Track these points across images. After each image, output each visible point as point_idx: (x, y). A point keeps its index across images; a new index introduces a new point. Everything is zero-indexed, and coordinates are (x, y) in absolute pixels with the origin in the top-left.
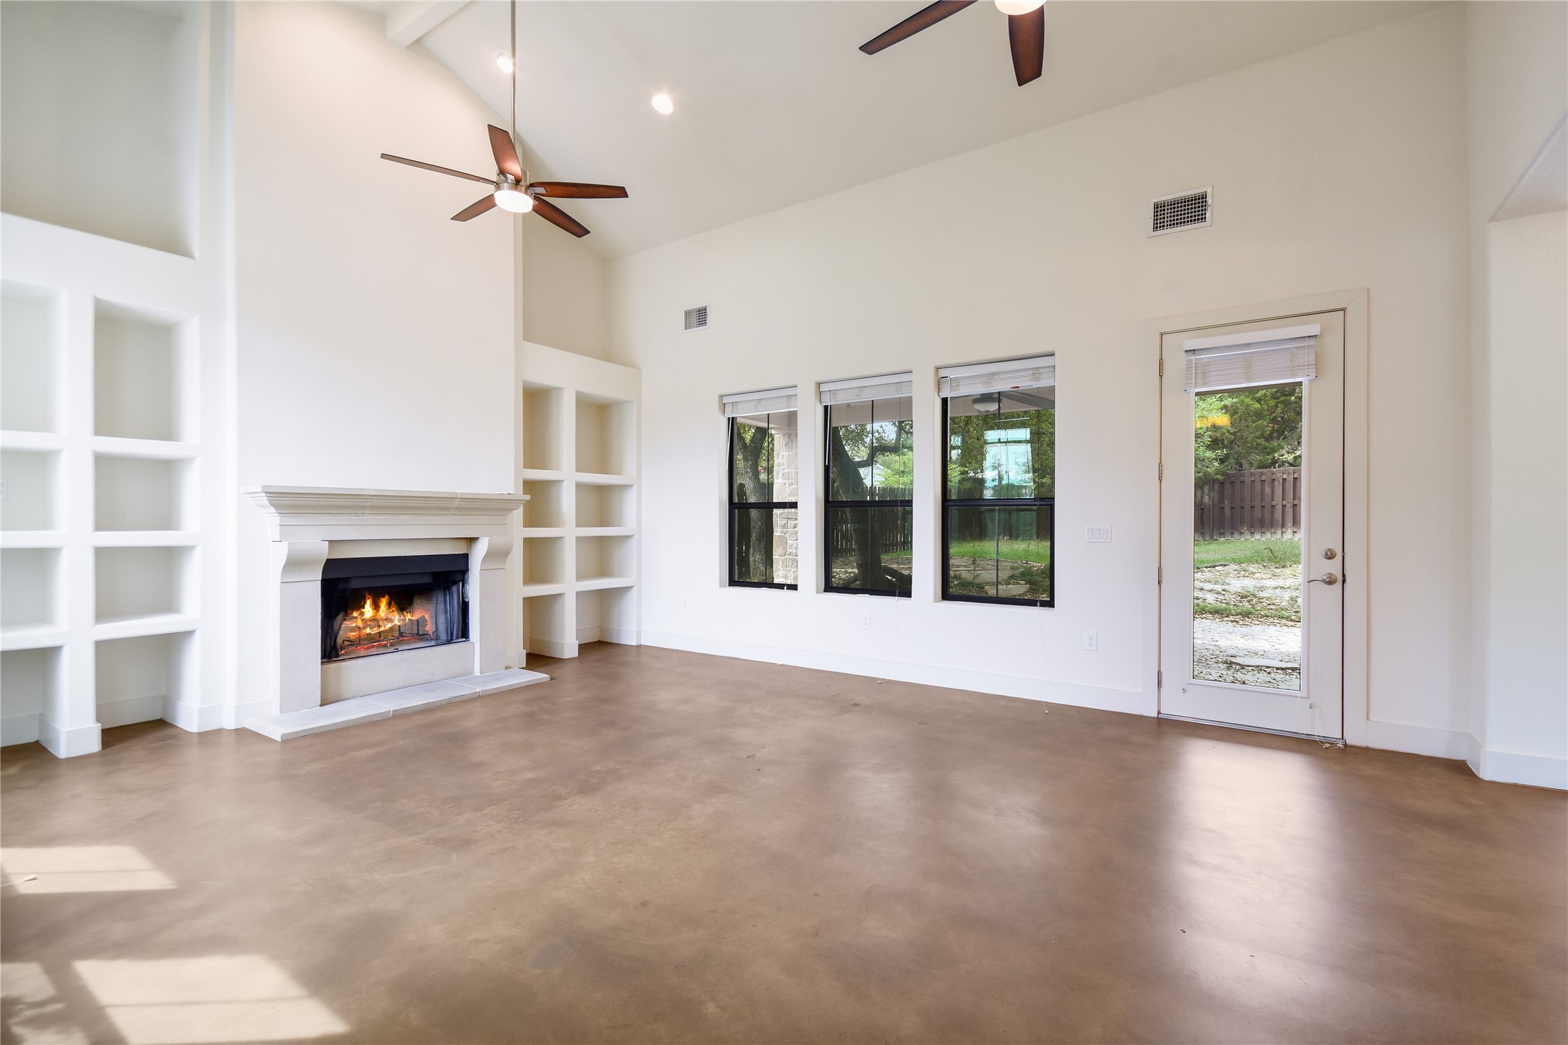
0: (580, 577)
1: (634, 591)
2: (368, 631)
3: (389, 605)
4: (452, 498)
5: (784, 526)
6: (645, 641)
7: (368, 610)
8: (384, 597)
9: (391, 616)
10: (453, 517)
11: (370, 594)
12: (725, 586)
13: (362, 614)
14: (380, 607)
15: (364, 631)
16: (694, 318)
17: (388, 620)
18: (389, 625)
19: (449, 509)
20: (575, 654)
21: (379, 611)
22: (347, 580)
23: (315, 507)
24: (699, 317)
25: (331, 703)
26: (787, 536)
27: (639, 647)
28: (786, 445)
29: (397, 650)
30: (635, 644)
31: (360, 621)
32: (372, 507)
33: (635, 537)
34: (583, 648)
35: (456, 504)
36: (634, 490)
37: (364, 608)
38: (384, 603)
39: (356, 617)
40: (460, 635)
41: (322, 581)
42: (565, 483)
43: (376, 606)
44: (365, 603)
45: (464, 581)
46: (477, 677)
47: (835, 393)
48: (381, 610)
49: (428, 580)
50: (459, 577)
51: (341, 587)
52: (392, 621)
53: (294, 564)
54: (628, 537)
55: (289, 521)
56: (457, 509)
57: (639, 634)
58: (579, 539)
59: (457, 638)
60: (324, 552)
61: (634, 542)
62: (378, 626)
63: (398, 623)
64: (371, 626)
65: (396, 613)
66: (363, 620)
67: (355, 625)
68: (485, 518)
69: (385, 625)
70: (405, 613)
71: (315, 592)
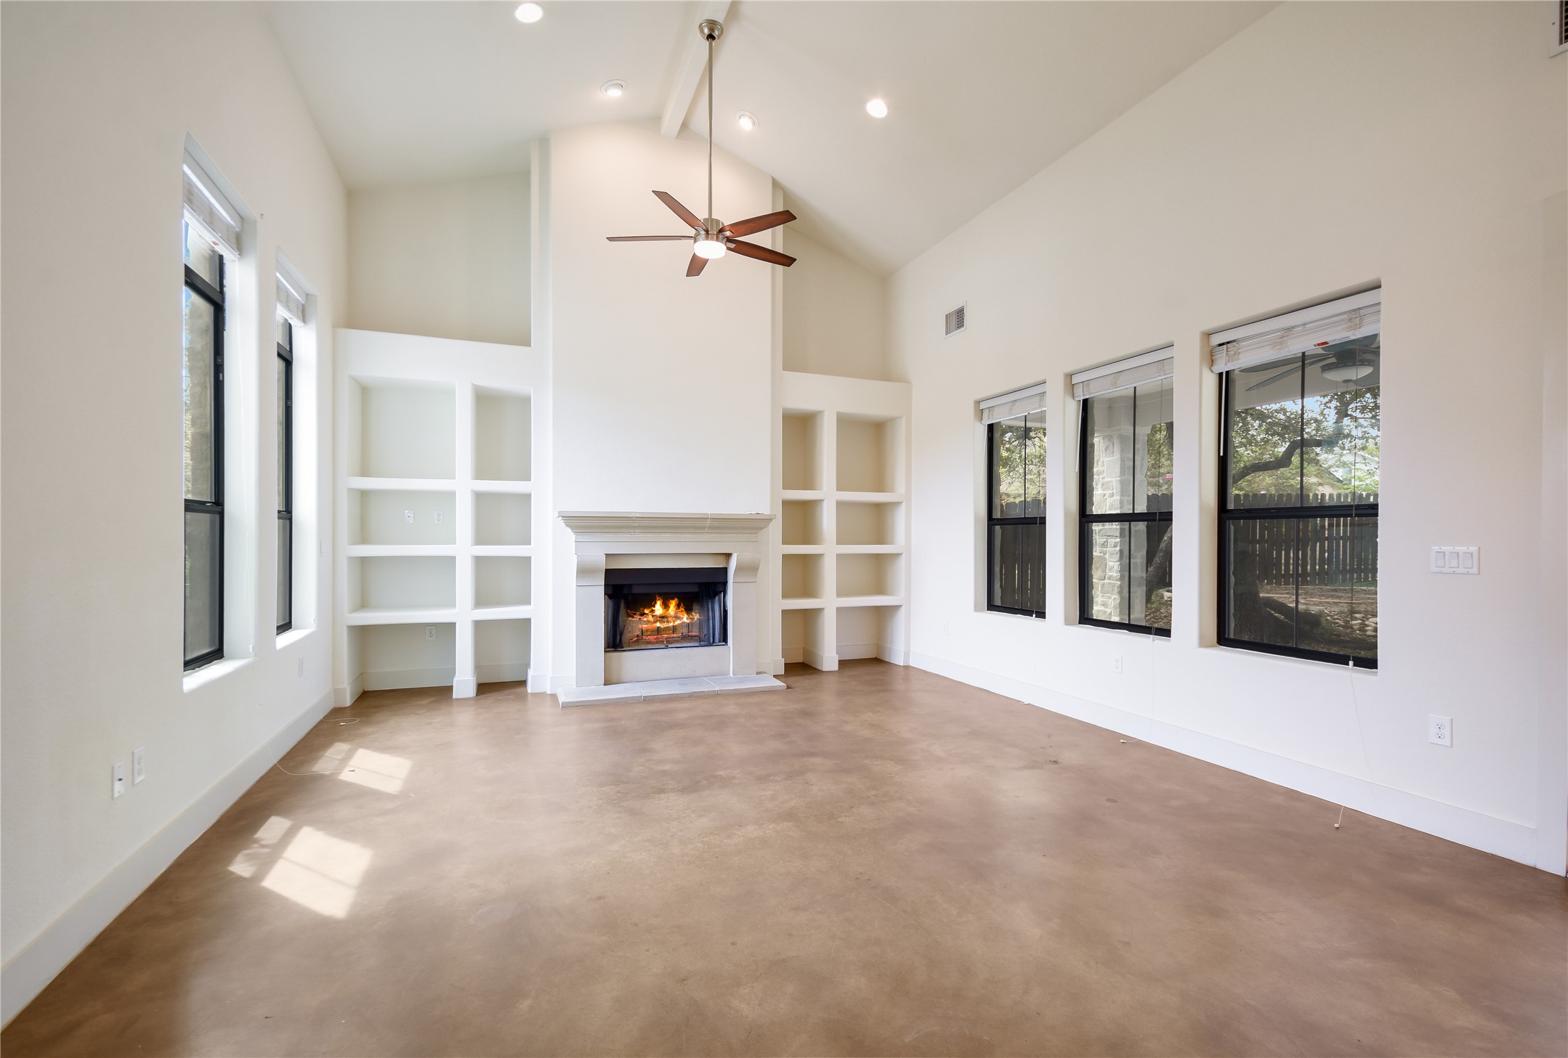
0: (840, 594)
1: (903, 610)
2: (657, 624)
3: (678, 606)
4: (704, 518)
5: (1104, 545)
6: (913, 663)
7: (659, 609)
8: (674, 599)
9: (680, 615)
10: (709, 535)
11: (660, 596)
12: (982, 611)
13: (653, 611)
14: (669, 607)
15: (655, 625)
16: (954, 321)
17: (677, 618)
18: (678, 622)
19: (704, 528)
20: (836, 667)
21: (668, 609)
22: (630, 586)
23: (598, 527)
24: (957, 319)
25: (614, 684)
26: (1107, 556)
27: (907, 668)
28: (1106, 449)
29: (667, 647)
30: (902, 664)
31: (650, 617)
32: (640, 527)
33: (904, 555)
34: (842, 663)
35: (708, 523)
36: (903, 508)
37: (654, 607)
38: (673, 604)
39: (647, 614)
40: (722, 639)
41: (605, 585)
42: (825, 502)
43: (666, 606)
44: (656, 603)
45: (725, 592)
46: (731, 678)
47: (1088, 385)
48: (670, 609)
49: (695, 589)
50: (721, 588)
51: (625, 591)
52: (680, 618)
53: (583, 571)
54: (898, 555)
55: (581, 538)
56: (710, 528)
57: (907, 654)
58: (839, 557)
59: (720, 642)
60: (602, 564)
61: (903, 560)
62: (668, 622)
63: (686, 621)
64: (661, 622)
65: (684, 613)
66: (653, 616)
67: (645, 619)
68: (734, 535)
69: (674, 622)
70: (693, 613)
71: (599, 593)
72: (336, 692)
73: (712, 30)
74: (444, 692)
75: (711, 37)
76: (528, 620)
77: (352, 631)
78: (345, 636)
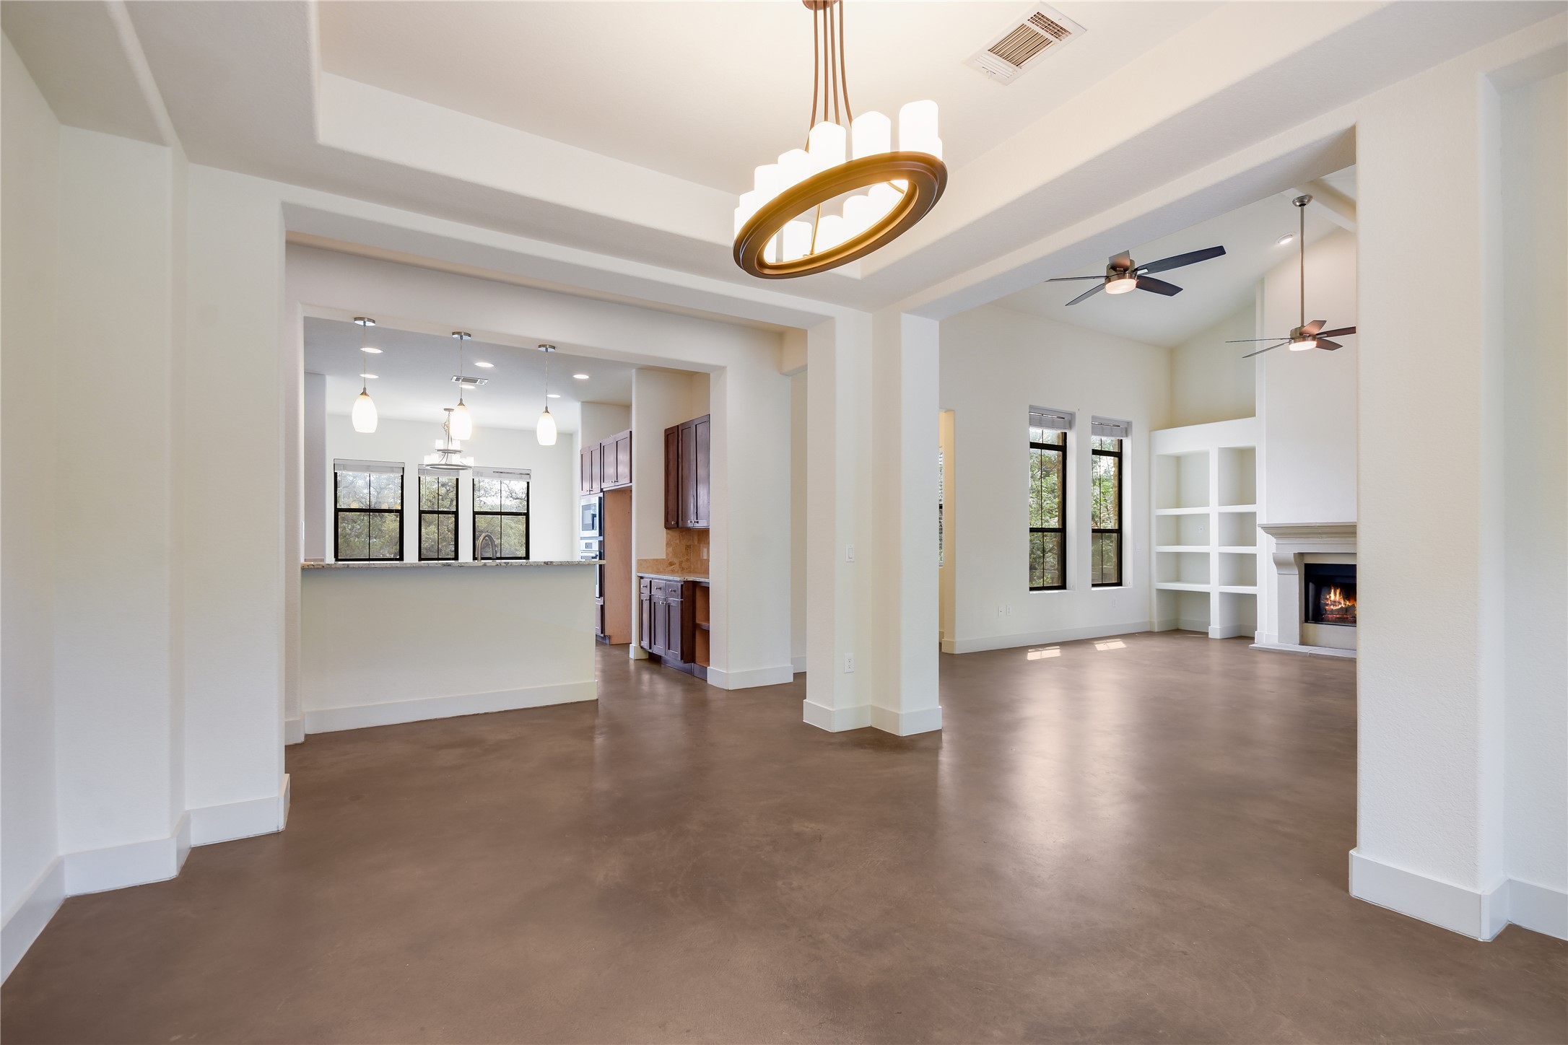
3: (1340, 594)
7: (1332, 596)
8: (1338, 588)
9: (1340, 600)
15: (1330, 607)
17: (1339, 603)
23: (1290, 534)
25: (1307, 644)
31: (1329, 601)
55: (1280, 541)
60: (1292, 560)
71: (1294, 581)
74: (1203, 634)
75: (1302, 205)
76: (1256, 595)
77: (1162, 592)
78: (1154, 594)
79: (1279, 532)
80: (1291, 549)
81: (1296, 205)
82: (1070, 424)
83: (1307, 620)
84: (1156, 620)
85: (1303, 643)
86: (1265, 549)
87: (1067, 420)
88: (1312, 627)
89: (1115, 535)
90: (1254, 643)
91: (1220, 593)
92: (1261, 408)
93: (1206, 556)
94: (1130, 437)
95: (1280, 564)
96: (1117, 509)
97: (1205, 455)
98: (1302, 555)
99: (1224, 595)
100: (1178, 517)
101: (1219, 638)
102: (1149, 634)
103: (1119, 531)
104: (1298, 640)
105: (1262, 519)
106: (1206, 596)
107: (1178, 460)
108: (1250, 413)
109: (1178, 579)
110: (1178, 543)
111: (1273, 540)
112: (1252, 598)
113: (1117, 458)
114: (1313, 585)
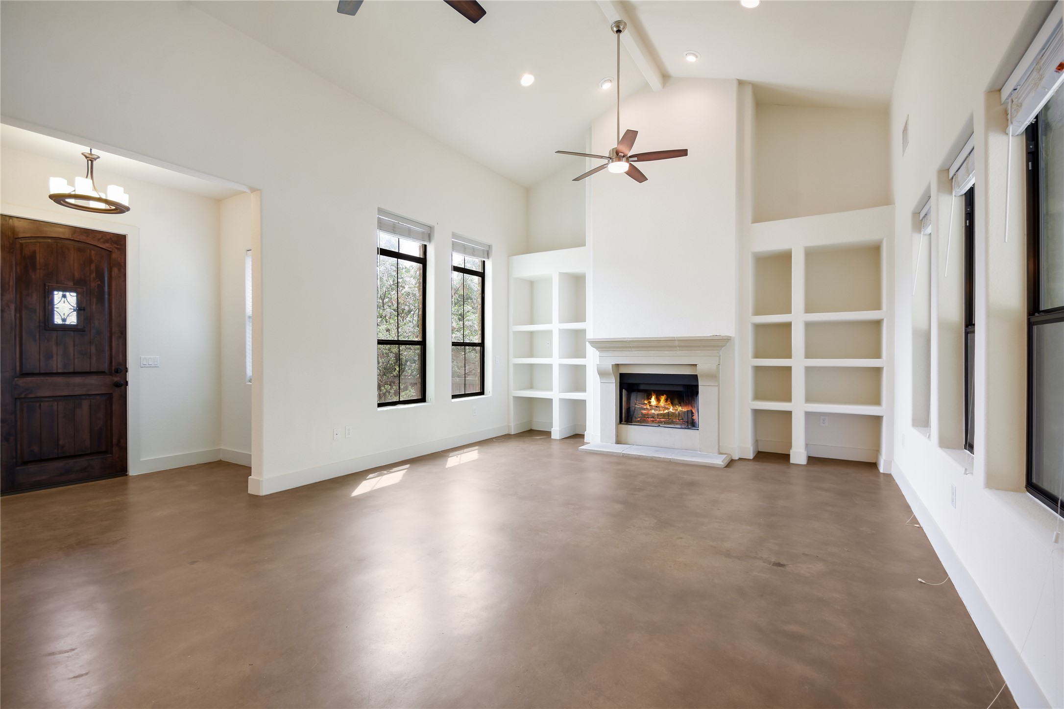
0: (808, 402)
1: (887, 420)
2: (653, 411)
3: (666, 400)
4: (673, 340)
6: (893, 472)
7: (653, 401)
8: (663, 395)
9: (667, 406)
11: (654, 393)
13: (650, 402)
14: (660, 400)
15: (651, 411)
17: (665, 408)
18: (666, 411)
20: (803, 461)
21: (660, 402)
22: (637, 384)
23: (610, 347)
25: (621, 444)
27: (886, 475)
29: (659, 426)
30: (882, 472)
31: (648, 406)
32: (634, 347)
33: (885, 369)
34: (810, 460)
36: (885, 323)
37: (651, 400)
38: (663, 398)
39: (646, 404)
41: (620, 383)
43: (658, 400)
44: (651, 397)
49: (680, 389)
51: (636, 388)
52: (668, 409)
55: (603, 354)
57: (888, 463)
58: (809, 369)
59: (690, 427)
60: (615, 370)
61: (884, 373)
62: (660, 410)
63: (672, 411)
64: (655, 410)
65: (671, 405)
66: (650, 406)
67: (645, 407)
68: (699, 352)
69: (664, 411)
70: (677, 406)
71: (612, 387)
72: (509, 426)
73: (618, 27)
74: (548, 434)
75: (619, 31)
76: (585, 401)
77: (518, 399)
78: (511, 400)
79: (603, 346)
80: (610, 360)
81: (613, 31)
82: (429, 237)
83: (621, 421)
84: (512, 424)
85: (618, 442)
86: (593, 360)
87: (428, 234)
88: (625, 427)
89: (478, 348)
90: (583, 444)
91: (560, 399)
92: (589, 240)
93: (550, 366)
94: (491, 259)
95: (602, 374)
96: (480, 325)
97: (548, 280)
98: (617, 366)
99: (563, 401)
100: (531, 333)
101: (558, 438)
102: (507, 437)
103: (482, 344)
104: (614, 440)
105: (590, 335)
106: (550, 401)
107: (531, 284)
108: (583, 244)
109: (531, 387)
110: (531, 356)
111: (597, 353)
112: (583, 403)
113: (480, 278)
114: (626, 391)
